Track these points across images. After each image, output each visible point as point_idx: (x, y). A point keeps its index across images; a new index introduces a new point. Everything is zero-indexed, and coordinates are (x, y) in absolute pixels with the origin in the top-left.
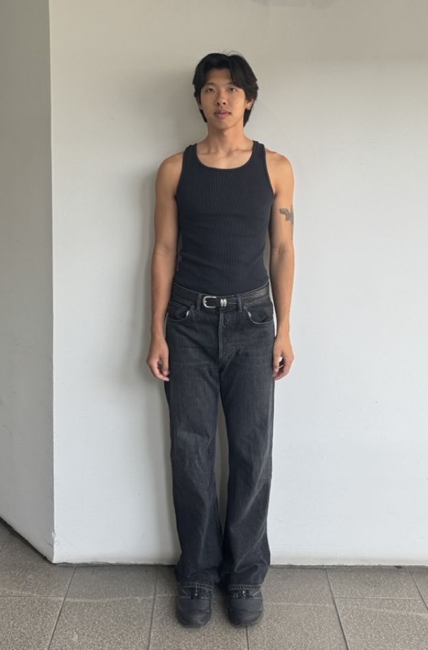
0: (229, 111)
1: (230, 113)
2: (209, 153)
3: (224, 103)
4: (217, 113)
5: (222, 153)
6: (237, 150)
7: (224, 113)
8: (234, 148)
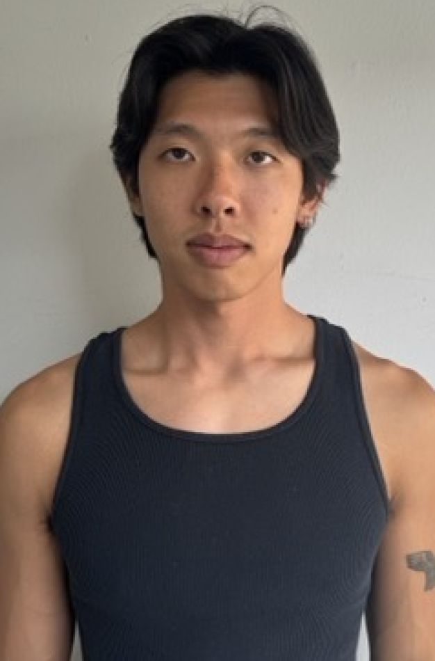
0: (245, 238)
1: (247, 247)
2: (163, 369)
3: (229, 211)
4: (200, 245)
5: (209, 371)
6: (260, 359)
7: (229, 248)
8: (249, 353)
